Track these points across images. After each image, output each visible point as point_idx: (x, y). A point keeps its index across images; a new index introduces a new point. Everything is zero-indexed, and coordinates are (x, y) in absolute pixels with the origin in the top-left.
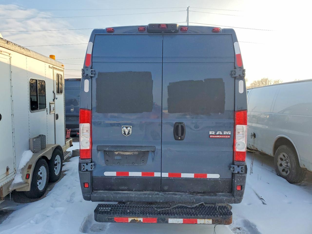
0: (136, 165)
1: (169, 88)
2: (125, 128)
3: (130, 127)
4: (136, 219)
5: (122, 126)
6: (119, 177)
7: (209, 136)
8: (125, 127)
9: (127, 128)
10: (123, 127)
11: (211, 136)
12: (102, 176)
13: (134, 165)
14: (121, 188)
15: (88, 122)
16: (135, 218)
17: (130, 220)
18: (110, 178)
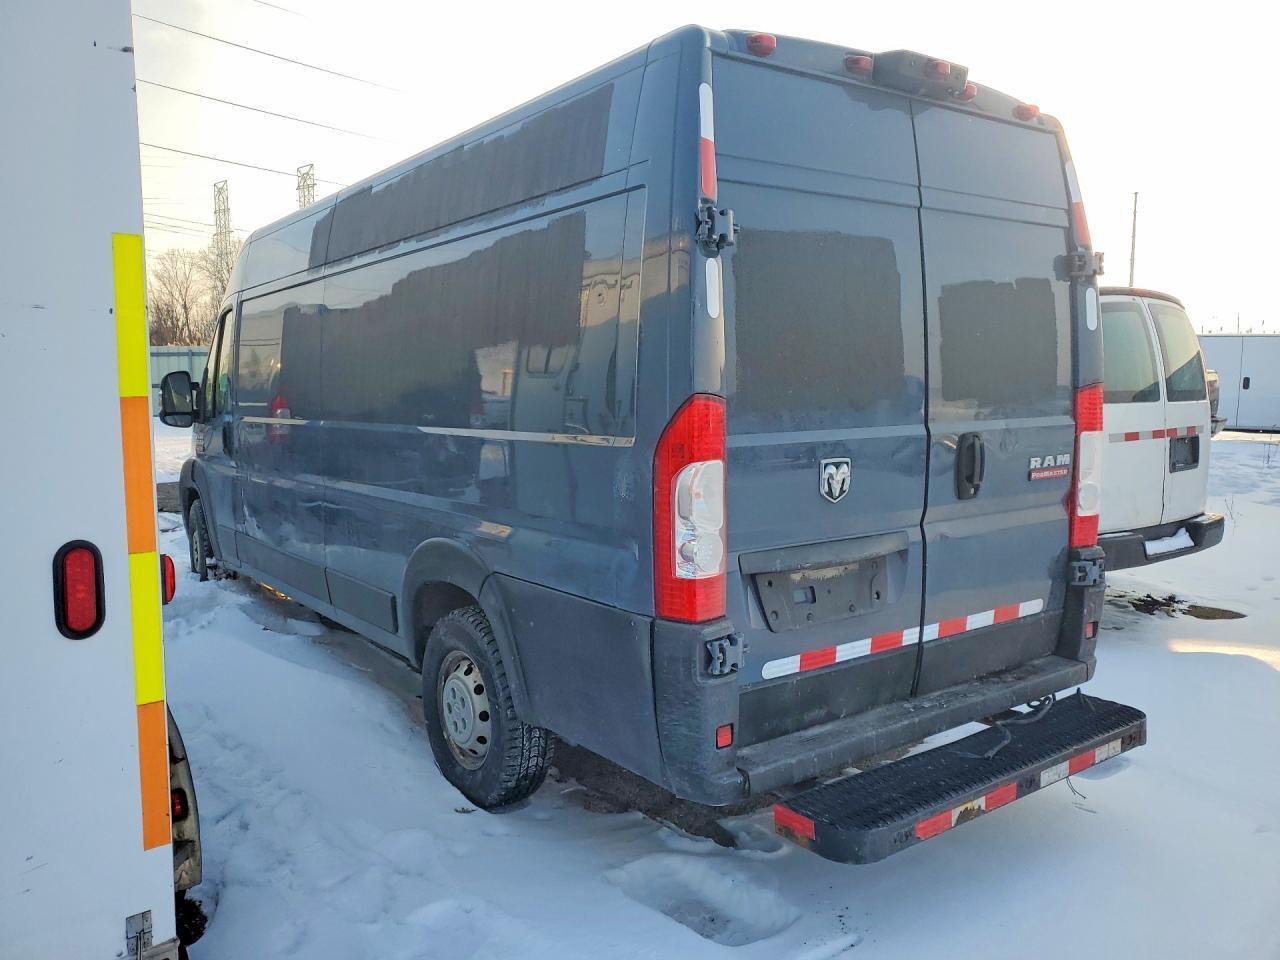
0: (862, 612)
1: (942, 302)
2: (832, 469)
3: (847, 463)
4: (969, 805)
5: (824, 462)
6: (808, 675)
7: (1030, 475)
8: (833, 464)
9: (837, 465)
10: (826, 465)
11: (1033, 475)
12: (754, 684)
13: (856, 614)
14: (807, 717)
15: (715, 457)
16: (966, 806)
17: (955, 813)
18: (782, 682)
